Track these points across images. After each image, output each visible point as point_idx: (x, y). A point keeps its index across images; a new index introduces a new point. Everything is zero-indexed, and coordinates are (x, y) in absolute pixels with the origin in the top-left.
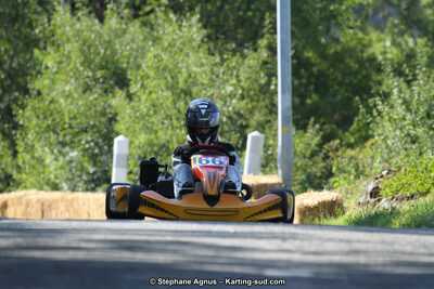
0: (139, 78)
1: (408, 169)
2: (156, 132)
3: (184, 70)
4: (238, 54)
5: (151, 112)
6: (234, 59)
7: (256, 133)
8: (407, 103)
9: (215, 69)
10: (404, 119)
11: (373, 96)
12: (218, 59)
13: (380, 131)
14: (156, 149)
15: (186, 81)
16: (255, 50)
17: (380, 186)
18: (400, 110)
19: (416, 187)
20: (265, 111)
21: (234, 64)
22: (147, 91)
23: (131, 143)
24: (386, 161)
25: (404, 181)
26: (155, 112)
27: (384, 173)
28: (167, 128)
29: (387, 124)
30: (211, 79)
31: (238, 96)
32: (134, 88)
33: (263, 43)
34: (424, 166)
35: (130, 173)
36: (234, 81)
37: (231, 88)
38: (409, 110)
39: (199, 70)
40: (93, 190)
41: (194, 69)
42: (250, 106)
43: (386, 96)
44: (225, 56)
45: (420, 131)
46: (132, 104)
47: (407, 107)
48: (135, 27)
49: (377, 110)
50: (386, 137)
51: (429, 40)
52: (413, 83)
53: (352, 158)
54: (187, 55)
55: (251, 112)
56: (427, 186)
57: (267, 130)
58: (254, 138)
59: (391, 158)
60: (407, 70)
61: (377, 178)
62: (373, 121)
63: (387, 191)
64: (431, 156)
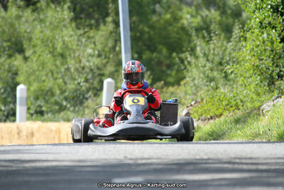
1: (208, 100)
2: (44, 81)
3: (60, 40)
5: (40, 68)
6: (92, 31)
7: (109, 80)
8: (206, 56)
9: (80, 38)
10: (205, 66)
11: (184, 52)
12: (82, 32)
15: (61, 48)
16: (105, 23)
17: (190, 112)
18: (202, 61)
19: (213, 111)
21: (92, 35)
22: (37, 55)
23: (28, 89)
24: (194, 94)
25: (206, 108)
26: (43, 68)
27: (193, 103)
29: (194, 70)
30: (78, 45)
31: (96, 55)
32: (28, 53)
33: (109, 19)
34: (218, 98)
35: (29, 109)
36: (92, 46)
38: (208, 60)
39: (70, 39)
40: (5, 121)
41: (66, 39)
42: (104, 62)
43: (193, 51)
44: (86, 30)
46: (28, 64)
47: (207, 58)
48: (28, 13)
49: (188, 61)
50: (194, 79)
52: (211, 42)
53: (172, 93)
54: (62, 30)
55: (105, 66)
56: (220, 111)
57: (116, 77)
58: (109, 83)
59: (197, 92)
60: (206, 34)
61: (188, 107)
62: (185, 68)
63: (195, 114)
64: (222, 90)
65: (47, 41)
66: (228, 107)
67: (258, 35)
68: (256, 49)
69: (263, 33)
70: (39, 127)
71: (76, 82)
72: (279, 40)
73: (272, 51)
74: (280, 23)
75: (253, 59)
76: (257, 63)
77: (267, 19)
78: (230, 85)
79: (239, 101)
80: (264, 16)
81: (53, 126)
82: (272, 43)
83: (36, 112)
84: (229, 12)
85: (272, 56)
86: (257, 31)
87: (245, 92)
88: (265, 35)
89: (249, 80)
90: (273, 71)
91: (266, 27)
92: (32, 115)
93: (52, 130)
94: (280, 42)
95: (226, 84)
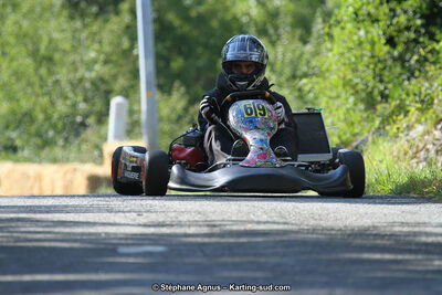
3: (45, 37)
7: (119, 99)
9: (77, 34)
12: (79, 24)
14: (19, 117)
20: (129, 76)
28: (30, 96)
30: (73, 46)
31: (101, 61)
33: (125, 7)
36: (96, 46)
55: (115, 77)
57: (131, 96)
60: (272, 31)
67: (351, 32)
68: (347, 55)
69: (359, 29)
70: (9, 171)
71: (69, 102)
72: (383, 41)
73: (373, 57)
74: (385, 14)
75: (343, 68)
76: (350, 76)
77: (365, 7)
80: (360, 3)
82: (373, 44)
83: (5, 148)
85: (372, 66)
86: (349, 26)
88: (362, 33)
90: (373, 88)
91: (363, 21)
93: (28, 177)
94: (385, 44)
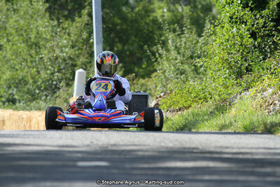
0: (5, 35)
1: (177, 91)
2: (17, 70)
3: (34, 30)
4: (69, 19)
5: (14, 57)
6: (67, 22)
7: (81, 70)
8: (177, 49)
9: (55, 28)
10: (176, 59)
11: (156, 44)
12: (56, 23)
13: (160, 67)
14: (17, 81)
15: (36, 37)
16: (80, 17)
17: (159, 103)
18: (173, 54)
19: (182, 103)
20: (87, 56)
21: (66, 26)
22: (11, 44)
24: (164, 86)
25: (175, 99)
26: (16, 58)
27: (162, 94)
28: (24, 68)
29: (165, 63)
30: (52, 36)
33: (85, 12)
34: (187, 90)
35: (1, 97)
37: (65, 41)
38: (179, 53)
39: (44, 29)
41: (41, 29)
42: (77, 53)
43: (164, 44)
44: (61, 21)
45: (186, 67)
47: (178, 51)
49: (159, 54)
50: (165, 72)
51: (192, 7)
52: (183, 36)
53: (142, 85)
54: (36, 20)
56: (189, 102)
57: (88, 68)
58: (79, 73)
59: (167, 84)
60: (178, 28)
61: (157, 98)
62: (156, 61)
63: (164, 105)
64: (191, 83)
65: (21, 30)
66: (197, 99)
67: (227, 29)
68: (225, 43)
69: (232, 27)
70: (10, 115)
72: (249, 36)
73: (241, 45)
75: (222, 52)
76: (226, 56)
78: (200, 78)
79: (207, 94)
80: (234, 11)
81: (24, 114)
82: (242, 38)
83: (8, 101)
84: (200, 6)
85: (241, 51)
86: (227, 26)
87: (213, 85)
88: (235, 30)
89: (218, 73)
90: (242, 65)
92: (4, 103)
93: (23, 119)
94: (250, 38)
95: (196, 77)
